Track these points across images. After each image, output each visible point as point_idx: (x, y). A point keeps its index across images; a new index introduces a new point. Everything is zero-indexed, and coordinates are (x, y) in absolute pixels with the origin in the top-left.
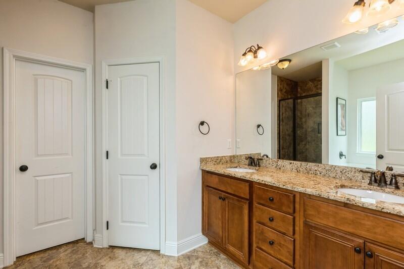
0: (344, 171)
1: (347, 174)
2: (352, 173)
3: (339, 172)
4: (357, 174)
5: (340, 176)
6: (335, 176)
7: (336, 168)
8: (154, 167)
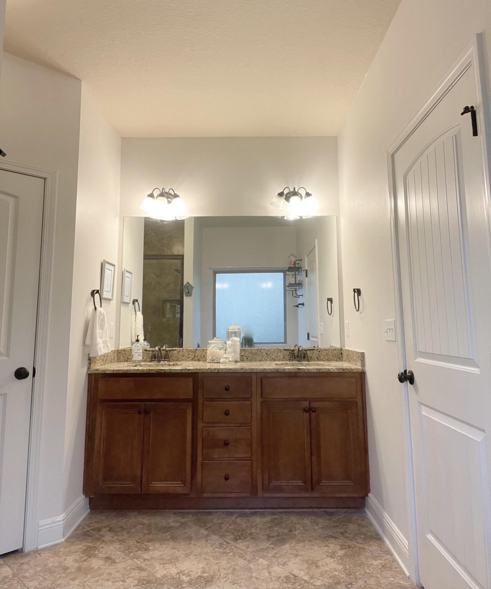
0: (269, 352)
1: (271, 355)
2: (276, 353)
3: (264, 354)
4: (279, 354)
5: (266, 359)
6: (261, 359)
7: (262, 351)
8: (21, 374)
